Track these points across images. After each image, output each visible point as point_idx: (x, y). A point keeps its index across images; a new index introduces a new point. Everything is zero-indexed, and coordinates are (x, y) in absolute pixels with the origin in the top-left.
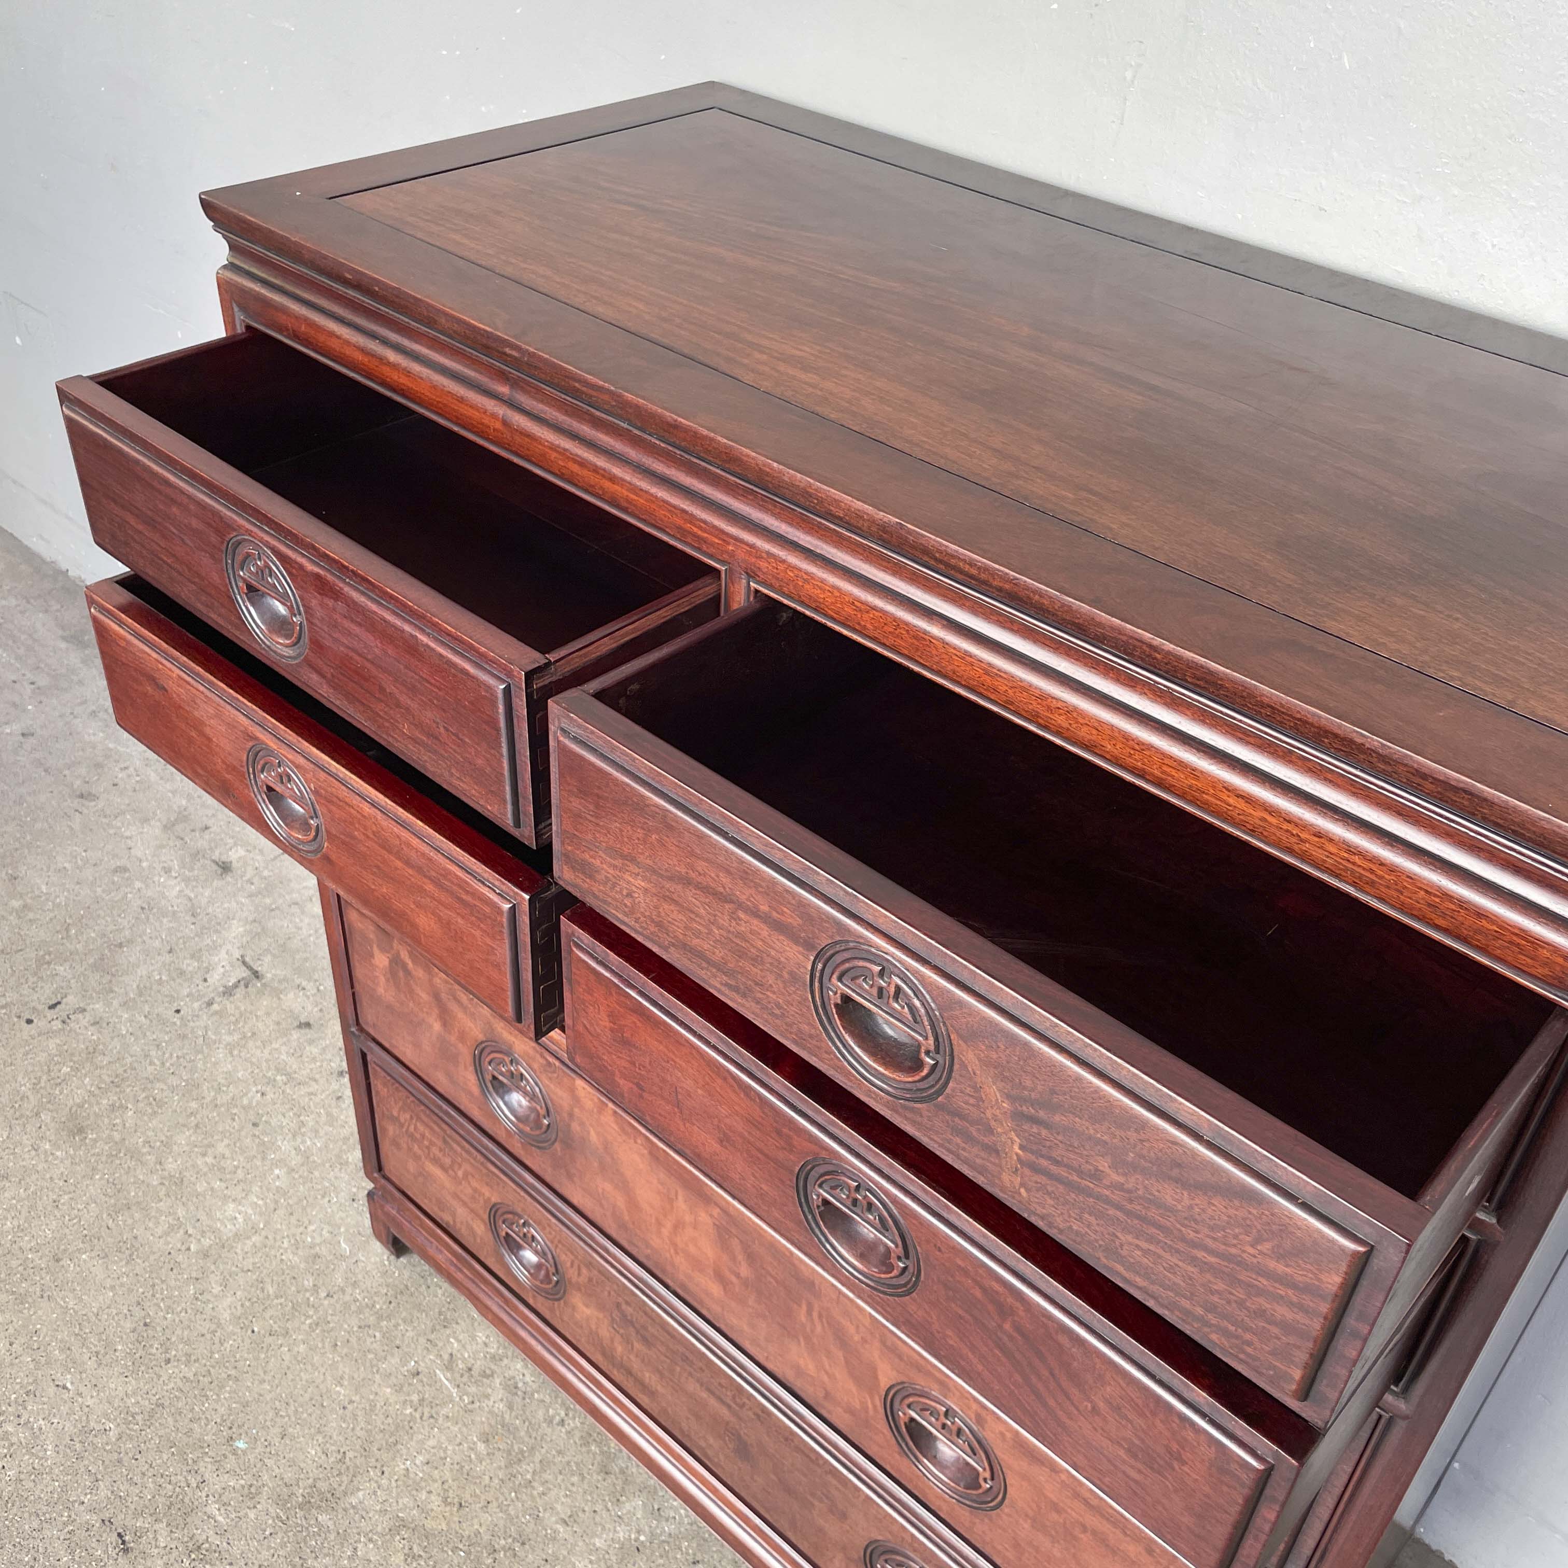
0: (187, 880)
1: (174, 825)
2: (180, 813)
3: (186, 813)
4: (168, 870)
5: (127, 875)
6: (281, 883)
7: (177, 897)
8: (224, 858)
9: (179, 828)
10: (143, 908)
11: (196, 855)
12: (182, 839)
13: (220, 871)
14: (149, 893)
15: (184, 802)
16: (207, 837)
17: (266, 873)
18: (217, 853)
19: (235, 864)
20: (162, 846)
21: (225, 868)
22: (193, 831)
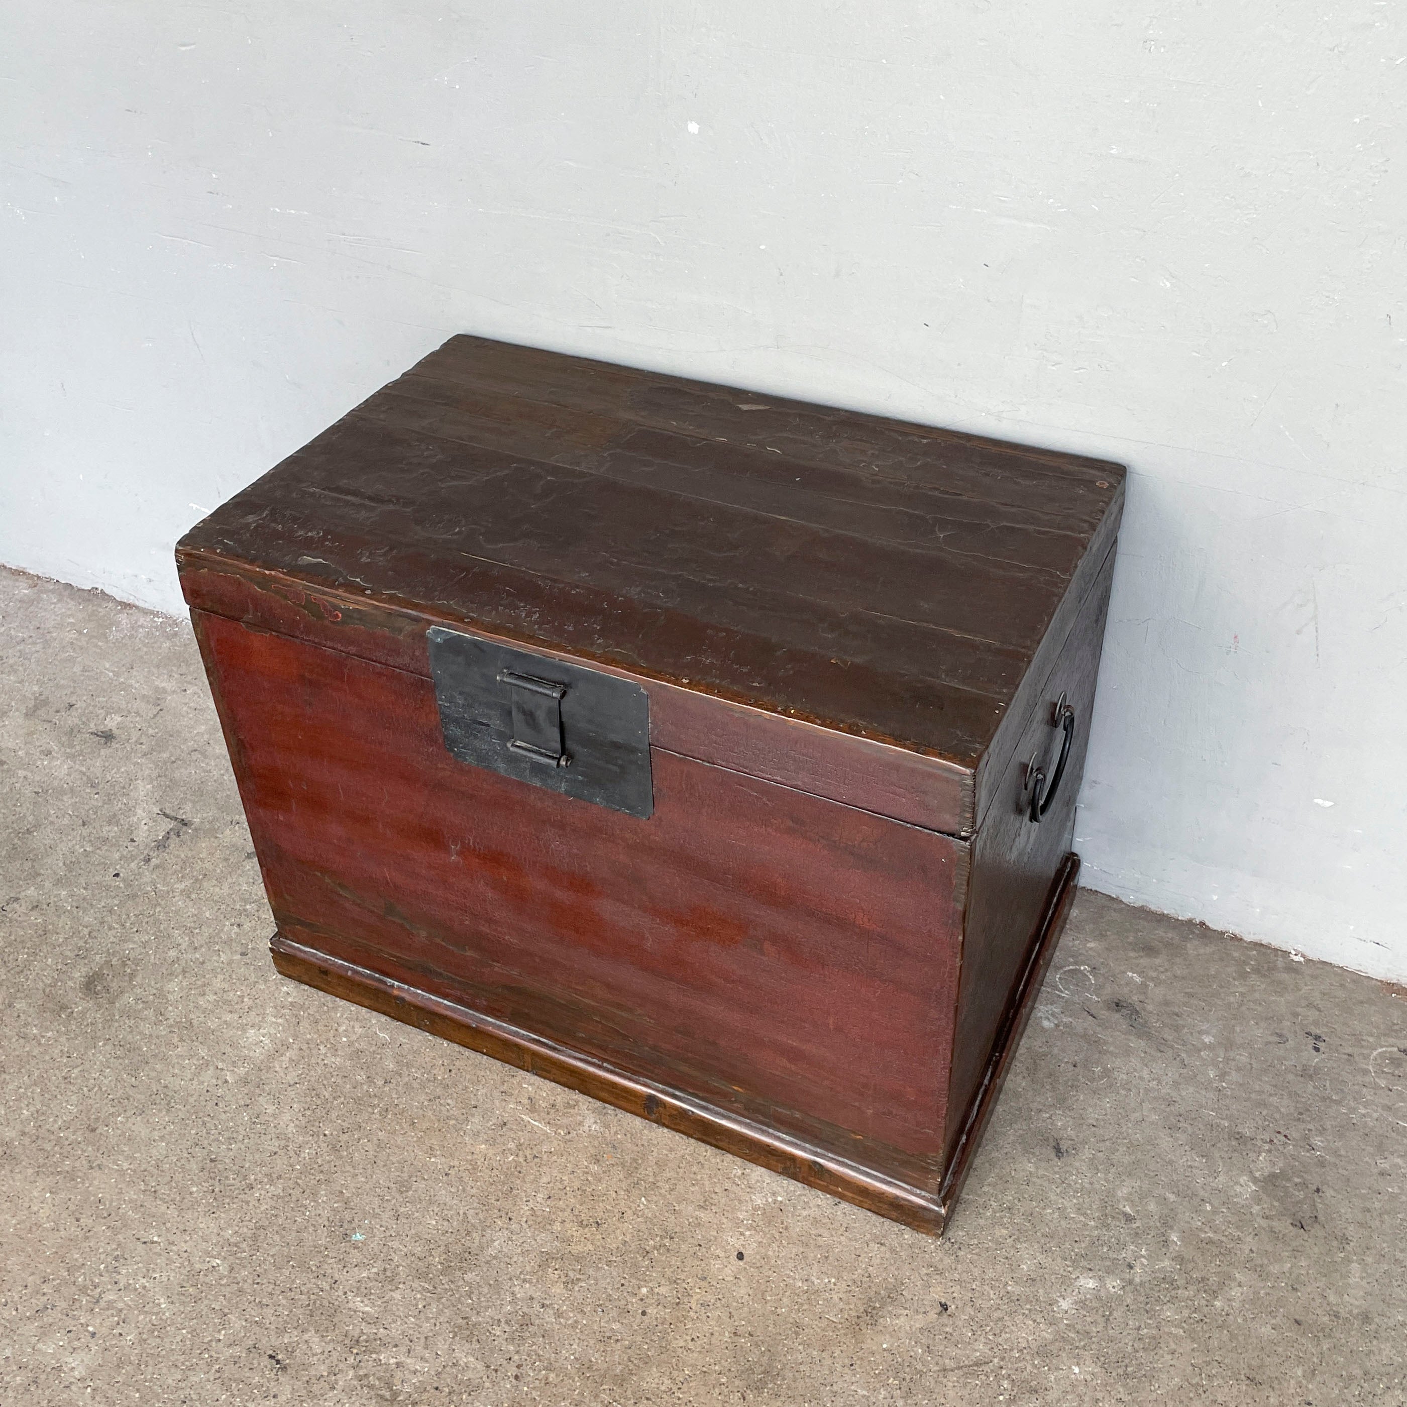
0: (72, 757)
1: (35, 711)
2: (36, 699)
3: (43, 697)
4: (48, 753)
5: (5, 767)
6: (171, 736)
7: (69, 775)
8: (102, 728)
9: (41, 712)
10: (37, 793)
11: (72, 732)
12: (50, 722)
13: (103, 740)
14: (37, 778)
15: (36, 688)
16: (74, 713)
17: (151, 731)
18: (92, 725)
19: (116, 732)
20: (31, 734)
21: (108, 737)
22: (58, 711)
